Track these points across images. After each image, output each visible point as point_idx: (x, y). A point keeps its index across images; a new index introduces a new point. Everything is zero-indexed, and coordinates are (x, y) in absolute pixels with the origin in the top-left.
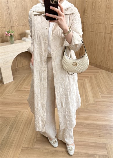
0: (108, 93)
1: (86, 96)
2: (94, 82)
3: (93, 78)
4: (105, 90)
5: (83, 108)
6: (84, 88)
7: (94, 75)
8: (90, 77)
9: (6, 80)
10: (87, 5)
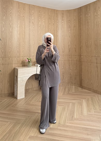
0: (100, 110)
1: (81, 110)
2: (90, 102)
3: (90, 99)
4: (98, 108)
5: (78, 117)
6: (81, 105)
7: (91, 97)
8: (87, 99)
9: (20, 96)
10: (82, 44)
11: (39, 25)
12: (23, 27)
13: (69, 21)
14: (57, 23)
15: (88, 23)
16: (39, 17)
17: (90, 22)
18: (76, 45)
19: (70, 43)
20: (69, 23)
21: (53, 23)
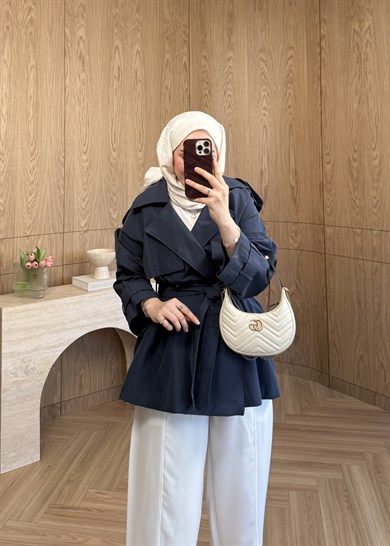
9: (12, 455)
10: (329, 167)
11: (116, 72)
12: (31, 77)
13: (261, 51)
14: (204, 62)
15: (359, 60)
16: (116, 30)
17: (370, 56)
18: (296, 172)
19: (265, 159)
20: (262, 65)
21: (185, 59)
